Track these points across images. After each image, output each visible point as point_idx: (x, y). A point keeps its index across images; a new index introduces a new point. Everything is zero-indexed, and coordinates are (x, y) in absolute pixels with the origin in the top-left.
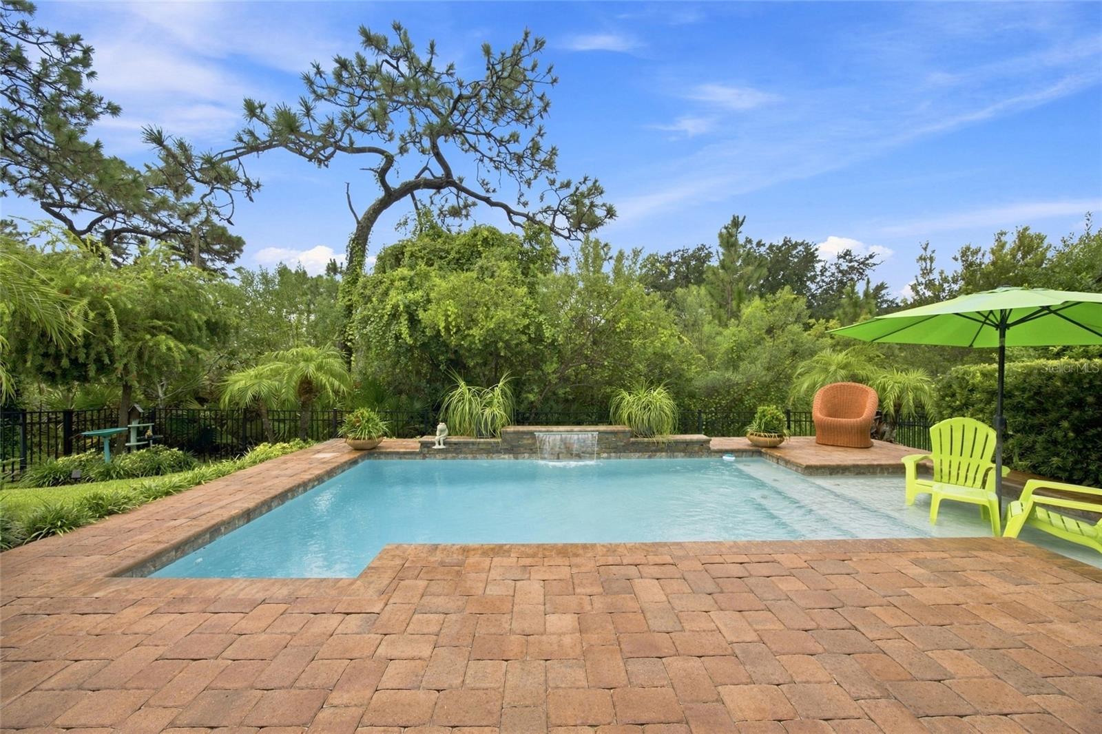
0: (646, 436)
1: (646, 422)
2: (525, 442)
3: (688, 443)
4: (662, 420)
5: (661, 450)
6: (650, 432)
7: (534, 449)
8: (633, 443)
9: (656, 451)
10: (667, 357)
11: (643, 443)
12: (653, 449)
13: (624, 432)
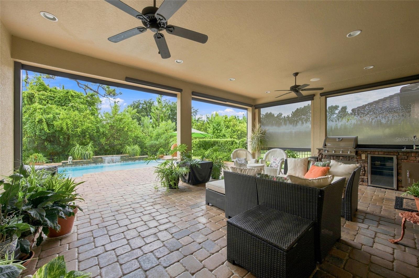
0: (133, 156)
1: (133, 153)
2: (99, 160)
3: (143, 158)
4: (137, 153)
5: (137, 160)
6: (134, 155)
7: (102, 162)
8: (130, 158)
9: (136, 160)
10: (138, 137)
11: (132, 158)
12: (135, 160)
13: (127, 156)
